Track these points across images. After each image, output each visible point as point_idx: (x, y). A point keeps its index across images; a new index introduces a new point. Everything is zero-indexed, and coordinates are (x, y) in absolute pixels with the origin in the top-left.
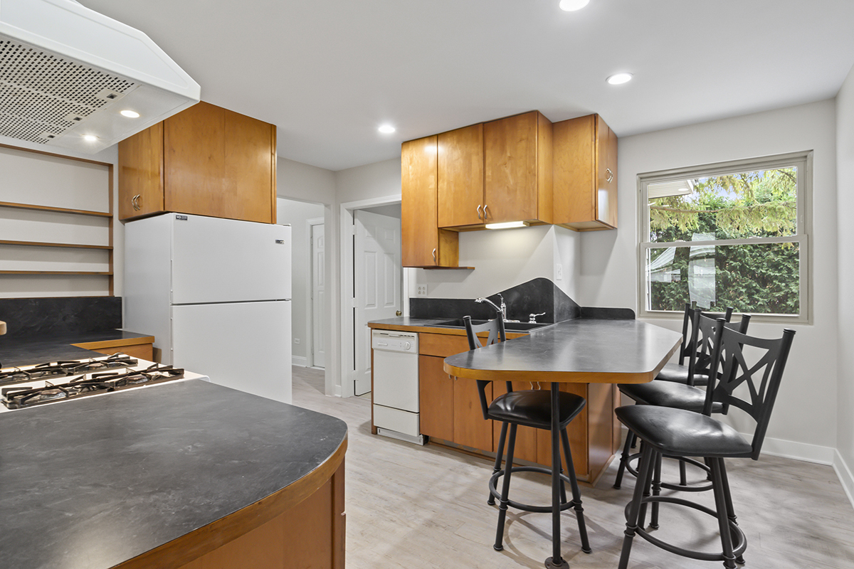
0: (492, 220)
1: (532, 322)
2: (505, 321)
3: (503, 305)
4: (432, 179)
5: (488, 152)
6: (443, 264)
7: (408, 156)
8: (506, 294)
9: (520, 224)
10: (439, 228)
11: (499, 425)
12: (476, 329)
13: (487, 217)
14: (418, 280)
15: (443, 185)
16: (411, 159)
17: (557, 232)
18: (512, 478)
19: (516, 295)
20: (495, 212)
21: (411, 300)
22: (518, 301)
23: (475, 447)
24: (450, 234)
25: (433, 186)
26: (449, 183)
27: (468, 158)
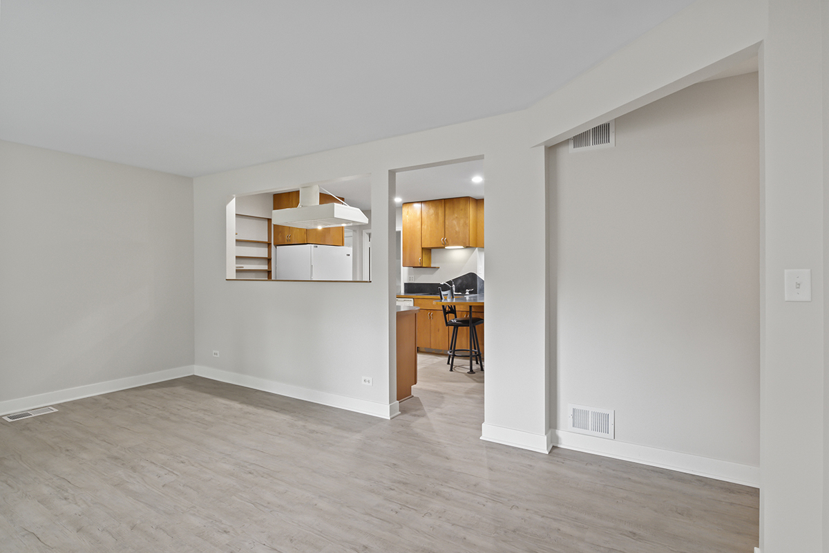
0: (448, 245)
1: (467, 293)
2: (455, 293)
3: (454, 286)
4: (419, 223)
5: (447, 212)
6: (424, 266)
7: (405, 210)
8: (455, 280)
9: (462, 247)
10: (422, 248)
11: (452, 328)
12: (443, 293)
13: (446, 243)
14: (409, 273)
15: (425, 227)
16: (408, 212)
17: (479, 250)
18: (455, 359)
19: (460, 281)
20: (450, 241)
21: (405, 284)
22: (460, 284)
23: (441, 349)
24: (427, 251)
25: (420, 227)
26: (427, 226)
27: (437, 214)
